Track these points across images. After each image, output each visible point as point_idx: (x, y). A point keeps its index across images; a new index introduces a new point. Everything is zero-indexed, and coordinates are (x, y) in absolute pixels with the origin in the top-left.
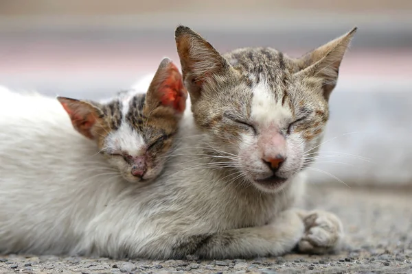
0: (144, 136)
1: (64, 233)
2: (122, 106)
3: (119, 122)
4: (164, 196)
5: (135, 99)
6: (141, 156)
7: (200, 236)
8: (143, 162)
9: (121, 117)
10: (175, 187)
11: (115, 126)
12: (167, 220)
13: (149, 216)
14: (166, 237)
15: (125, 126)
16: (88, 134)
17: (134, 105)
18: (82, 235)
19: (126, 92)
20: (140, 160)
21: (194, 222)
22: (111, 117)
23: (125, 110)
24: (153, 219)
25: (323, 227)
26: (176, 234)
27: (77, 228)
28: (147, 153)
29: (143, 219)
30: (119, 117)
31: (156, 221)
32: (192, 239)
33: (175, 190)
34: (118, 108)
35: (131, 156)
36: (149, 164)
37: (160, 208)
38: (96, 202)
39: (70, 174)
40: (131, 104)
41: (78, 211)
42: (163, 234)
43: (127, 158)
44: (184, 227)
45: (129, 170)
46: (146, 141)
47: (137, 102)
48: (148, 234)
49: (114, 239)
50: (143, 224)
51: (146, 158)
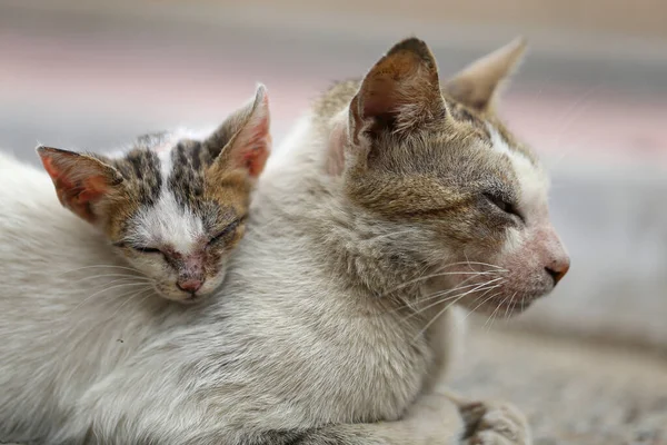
0: (204, 219)
1: (41, 406)
2: (158, 161)
3: (156, 191)
4: (224, 354)
5: (180, 148)
6: (196, 253)
7: (282, 433)
8: (200, 266)
9: (160, 182)
10: (245, 337)
11: (148, 199)
12: (226, 399)
13: (195, 390)
14: (223, 432)
15: (167, 199)
16: (87, 212)
17: (183, 160)
18: (72, 411)
19: (160, 135)
20: (194, 262)
21: (273, 407)
22: (138, 181)
23: (166, 170)
24: (201, 396)
25: (499, 432)
26: (242, 427)
27: (64, 397)
28: (208, 249)
29: (183, 394)
30: (155, 181)
31: (208, 401)
32: (268, 438)
33: (245, 342)
34: (151, 165)
35: (178, 254)
36: (208, 269)
37: (216, 376)
38: (100, 354)
39: (56, 302)
40: (176, 158)
41: (68, 368)
42: (217, 426)
43: (170, 256)
44: (254, 414)
45: (173, 278)
46: (207, 228)
47: (186, 154)
48: (190, 422)
49: (129, 424)
50: (183, 404)
51: (205, 259)
